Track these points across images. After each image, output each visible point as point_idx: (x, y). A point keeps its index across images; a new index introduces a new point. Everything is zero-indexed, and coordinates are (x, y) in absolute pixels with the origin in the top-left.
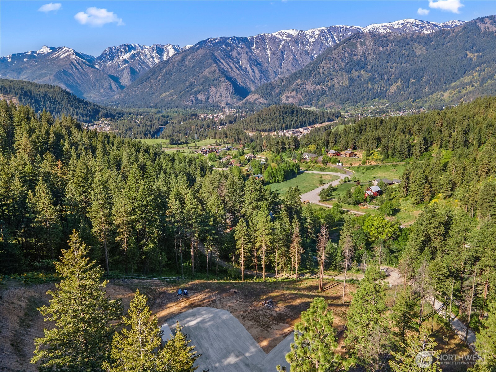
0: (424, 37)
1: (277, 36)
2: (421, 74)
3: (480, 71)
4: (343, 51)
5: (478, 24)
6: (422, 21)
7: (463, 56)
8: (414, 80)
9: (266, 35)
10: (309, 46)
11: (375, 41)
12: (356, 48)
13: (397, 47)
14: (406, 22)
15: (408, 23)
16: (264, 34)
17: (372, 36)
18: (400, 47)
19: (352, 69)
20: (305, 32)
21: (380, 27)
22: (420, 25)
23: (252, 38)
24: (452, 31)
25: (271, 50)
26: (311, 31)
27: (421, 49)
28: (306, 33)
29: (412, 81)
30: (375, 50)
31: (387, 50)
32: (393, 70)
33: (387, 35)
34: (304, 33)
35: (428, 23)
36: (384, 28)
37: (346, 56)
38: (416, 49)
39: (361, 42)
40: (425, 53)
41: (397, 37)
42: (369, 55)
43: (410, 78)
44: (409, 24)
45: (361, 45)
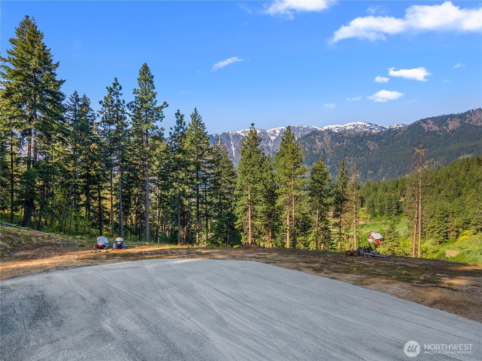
0: (375, 135)
1: (241, 134)
2: (377, 166)
3: (429, 164)
4: (303, 146)
5: (421, 124)
6: (371, 124)
8: (372, 172)
10: (271, 143)
11: (332, 137)
12: (315, 143)
13: (352, 143)
14: (357, 124)
15: (359, 125)
16: (228, 132)
17: (328, 133)
21: (334, 127)
22: (369, 127)
23: (217, 135)
24: (398, 131)
26: (272, 130)
27: (374, 145)
30: (332, 145)
31: (344, 145)
32: (351, 162)
33: (342, 133)
34: (266, 132)
35: (376, 125)
37: (307, 150)
38: (369, 145)
39: (319, 138)
40: (378, 149)
41: (351, 134)
42: (328, 149)
43: (367, 170)
44: (359, 126)
45: (320, 141)
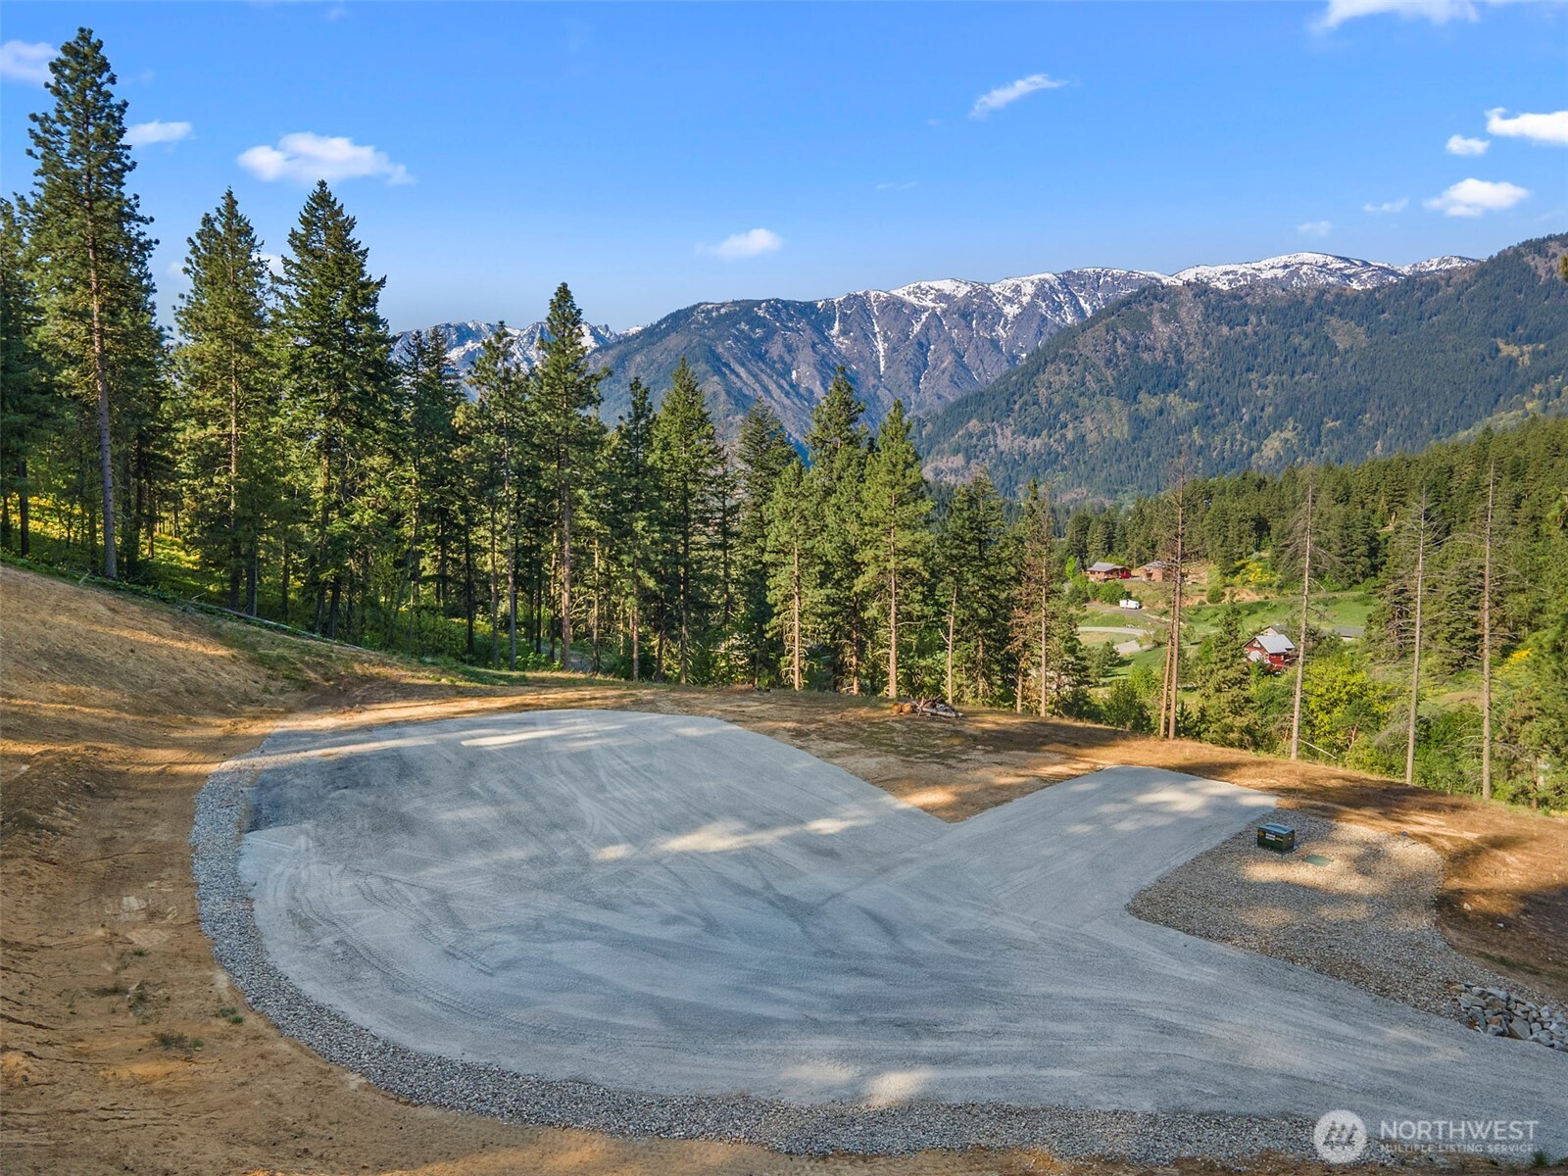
0: (1356, 299)
1: (906, 297)
2: (1358, 405)
3: (1545, 396)
4: (1110, 338)
5: (1525, 259)
6: (1347, 260)
7: (1486, 353)
8: (1337, 423)
9: (872, 294)
10: (1004, 328)
11: (1206, 309)
12: (1150, 328)
13: (1275, 327)
14: (1299, 260)
15: (1303, 264)
16: (866, 294)
17: (1195, 296)
18: (1284, 325)
19: (1140, 388)
20: (992, 287)
21: (1218, 275)
22: (1340, 269)
23: (829, 303)
24: (1443, 283)
25: (886, 339)
26: (1010, 282)
27: (1350, 333)
28: (995, 288)
29: (1331, 424)
30: (1207, 335)
31: (1245, 334)
32: (1269, 392)
33: (1243, 294)
34: (988, 290)
35: (1366, 264)
36: (1231, 277)
37: (1120, 349)
38: (1335, 332)
39: (1162, 310)
40: (1363, 345)
41: (1273, 296)
42: (1192, 348)
43: (1323, 415)
44: (1305, 268)
45: (1166, 321)
